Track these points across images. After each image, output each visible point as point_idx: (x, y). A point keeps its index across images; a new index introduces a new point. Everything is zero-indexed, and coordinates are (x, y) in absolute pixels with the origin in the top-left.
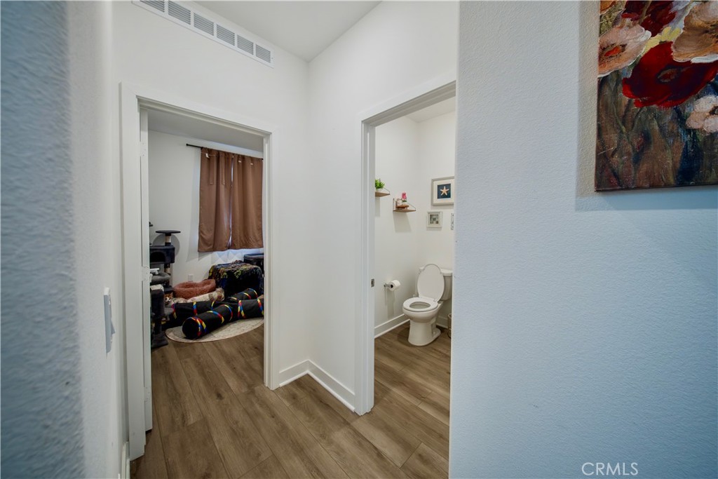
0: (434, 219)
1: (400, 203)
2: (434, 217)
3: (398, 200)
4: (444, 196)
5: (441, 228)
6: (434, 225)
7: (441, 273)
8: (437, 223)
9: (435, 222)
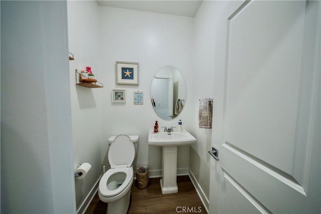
0: (119, 96)
1: (86, 76)
2: (119, 94)
3: (83, 72)
4: (127, 78)
5: (126, 103)
6: (119, 101)
7: (131, 141)
8: (122, 99)
9: (120, 98)
